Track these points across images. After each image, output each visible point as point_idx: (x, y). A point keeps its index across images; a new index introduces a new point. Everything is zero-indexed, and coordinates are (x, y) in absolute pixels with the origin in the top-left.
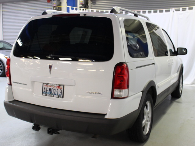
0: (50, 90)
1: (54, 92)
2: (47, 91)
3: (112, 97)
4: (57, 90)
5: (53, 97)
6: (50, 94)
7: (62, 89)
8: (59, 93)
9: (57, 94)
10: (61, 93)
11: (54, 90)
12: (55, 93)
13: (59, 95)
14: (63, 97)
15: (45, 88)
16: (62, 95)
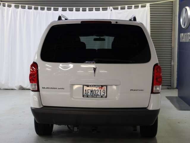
0: (92, 91)
1: (96, 93)
2: (88, 92)
3: (152, 92)
4: (100, 91)
5: (96, 97)
6: (92, 95)
7: (105, 90)
8: (102, 93)
9: (100, 95)
10: (104, 94)
11: (96, 91)
12: (98, 94)
13: (102, 95)
14: (106, 97)
15: (86, 90)
16: (105, 95)
